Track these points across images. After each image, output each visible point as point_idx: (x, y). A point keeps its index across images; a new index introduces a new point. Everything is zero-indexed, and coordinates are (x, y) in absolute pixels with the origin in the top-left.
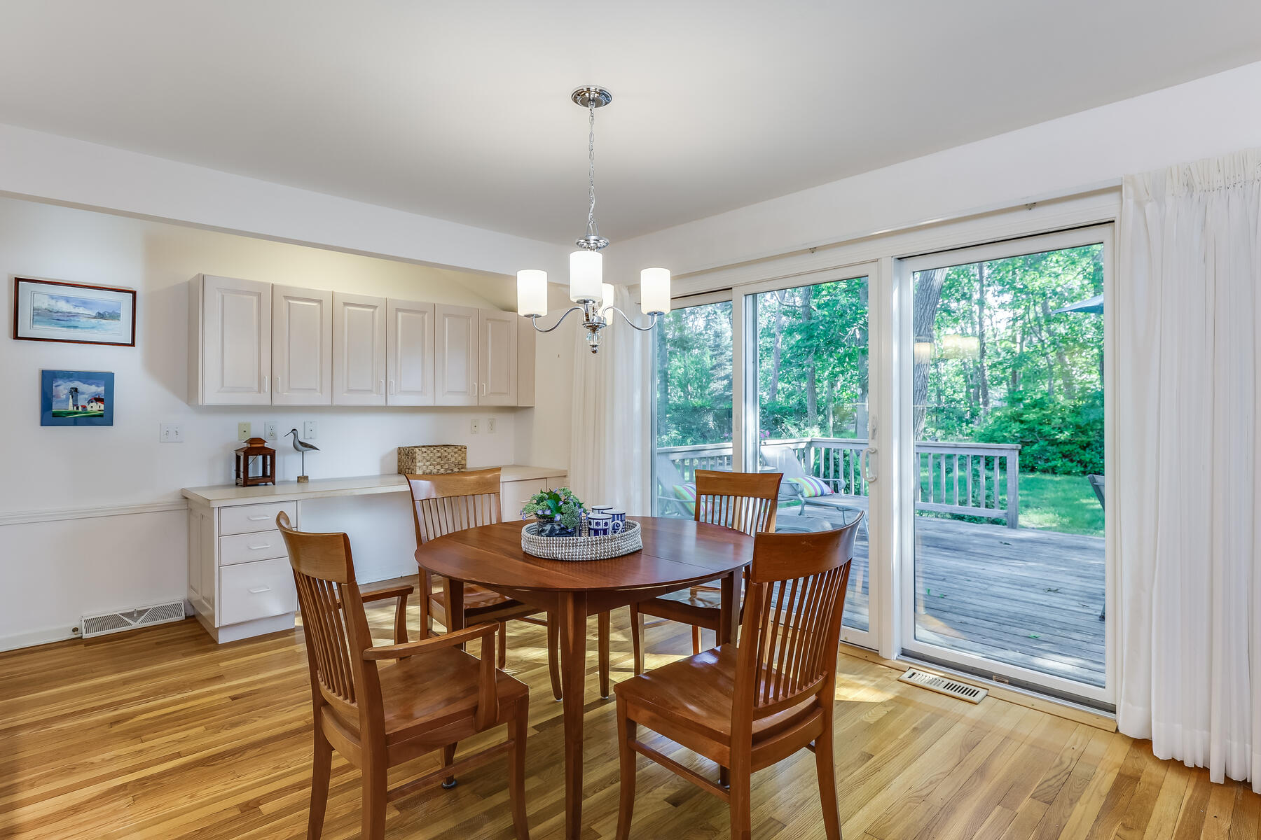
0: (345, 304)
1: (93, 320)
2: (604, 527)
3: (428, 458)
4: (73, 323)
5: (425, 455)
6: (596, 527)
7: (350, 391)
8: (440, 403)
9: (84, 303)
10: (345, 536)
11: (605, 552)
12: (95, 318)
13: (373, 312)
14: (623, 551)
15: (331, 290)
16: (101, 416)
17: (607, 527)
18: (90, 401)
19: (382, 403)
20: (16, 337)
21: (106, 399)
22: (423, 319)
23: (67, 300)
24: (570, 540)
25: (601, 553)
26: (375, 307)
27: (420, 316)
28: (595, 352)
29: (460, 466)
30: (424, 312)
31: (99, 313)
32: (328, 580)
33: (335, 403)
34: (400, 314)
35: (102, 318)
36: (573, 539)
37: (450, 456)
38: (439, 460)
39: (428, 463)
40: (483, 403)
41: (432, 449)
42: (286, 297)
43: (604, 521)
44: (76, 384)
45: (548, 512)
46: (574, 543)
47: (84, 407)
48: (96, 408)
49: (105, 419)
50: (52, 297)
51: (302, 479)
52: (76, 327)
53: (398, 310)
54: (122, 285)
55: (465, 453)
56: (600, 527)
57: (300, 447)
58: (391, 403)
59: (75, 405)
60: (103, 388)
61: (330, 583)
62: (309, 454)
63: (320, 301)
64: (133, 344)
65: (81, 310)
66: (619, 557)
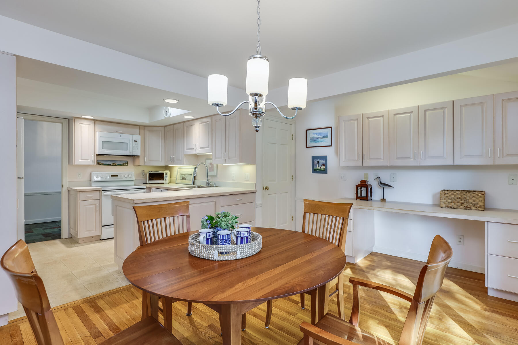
0: (395, 114)
1: (322, 139)
3: (450, 198)
4: (318, 141)
5: (448, 195)
8: (458, 163)
9: (320, 134)
12: (322, 138)
13: (411, 115)
15: (388, 110)
16: (324, 170)
18: (322, 166)
19: (417, 164)
20: (307, 147)
21: (325, 165)
23: (316, 134)
26: (412, 112)
27: (441, 111)
29: (478, 206)
31: (323, 137)
33: (390, 165)
34: (428, 113)
35: (324, 138)
37: (468, 198)
38: (459, 200)
39: (450, 201)
40: (499, 162)
41: (452, 192)
42: (368, 118)
44: (319, 160)
47: (320, 167)
48: (323, 167)
49: (325, 171)
50: (313, 134)
51: (383, 200)
52: (318, 142)
53: (425, 111)
54: (329, 126)
57: (382, 185)
58: (422, 163)
59: (318, 167)
60: (324, 161)
63: (383, 116)
64: (331, 146)
65: (319, 136)
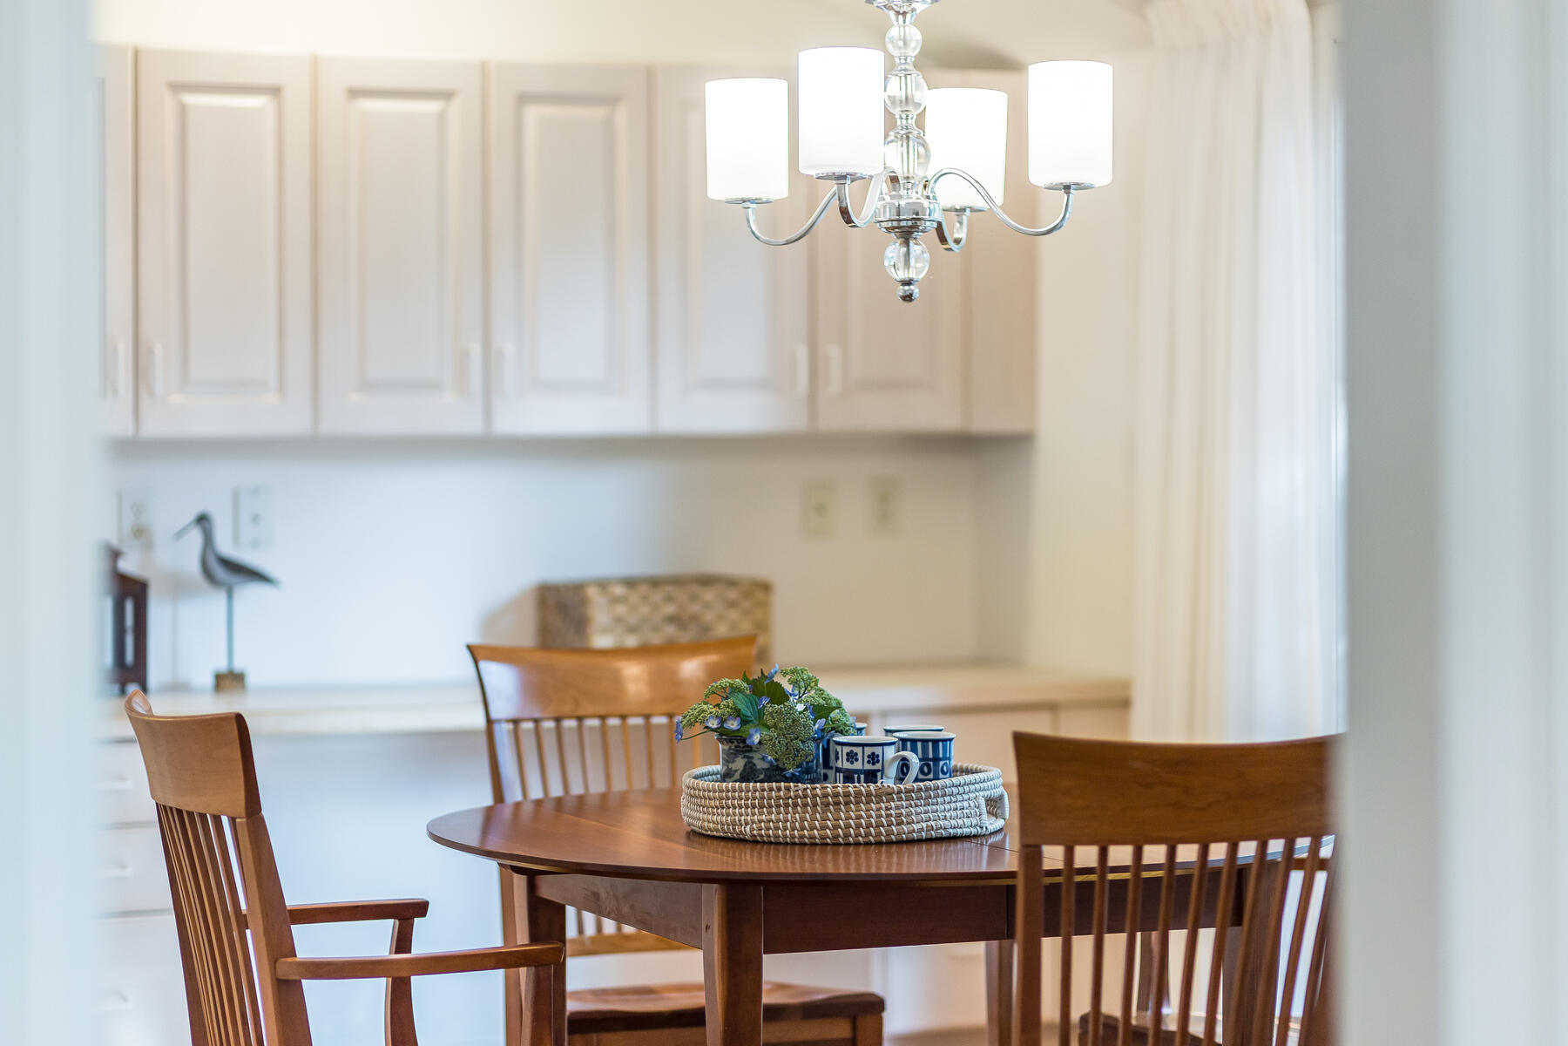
0: (355, 93)
2: (868, 767)
6: (847, 765)
7: (367, 386)
10: (239, 719)
11: (859, 826)
13: (442, 117)
14: (917, 828)
15: (307, 51)
17: (878, 766)
19: (468, 422)
22: (609, 127)
24: (771, 790)
25: (848, 826)
26: (446, 95)
27: (598, 112)
28: (908, 298)
30: (611, 101)
32: (214, 813)
33: (325, 427)
34: (533, 114)
36: (779, 789)
40: (833, 419)
42: (177, 88)
43: (868, 751)
45: (733, 725)
46: (779, 798)
51: (229, 680)
53: (524, 99)
55: (764, 605)
56: (858, 765)
57: (220, 572)
58: (505, 424)
61: (217, 819)
62: (249, 594)
63: (275, 91)
66: (900, 842)
